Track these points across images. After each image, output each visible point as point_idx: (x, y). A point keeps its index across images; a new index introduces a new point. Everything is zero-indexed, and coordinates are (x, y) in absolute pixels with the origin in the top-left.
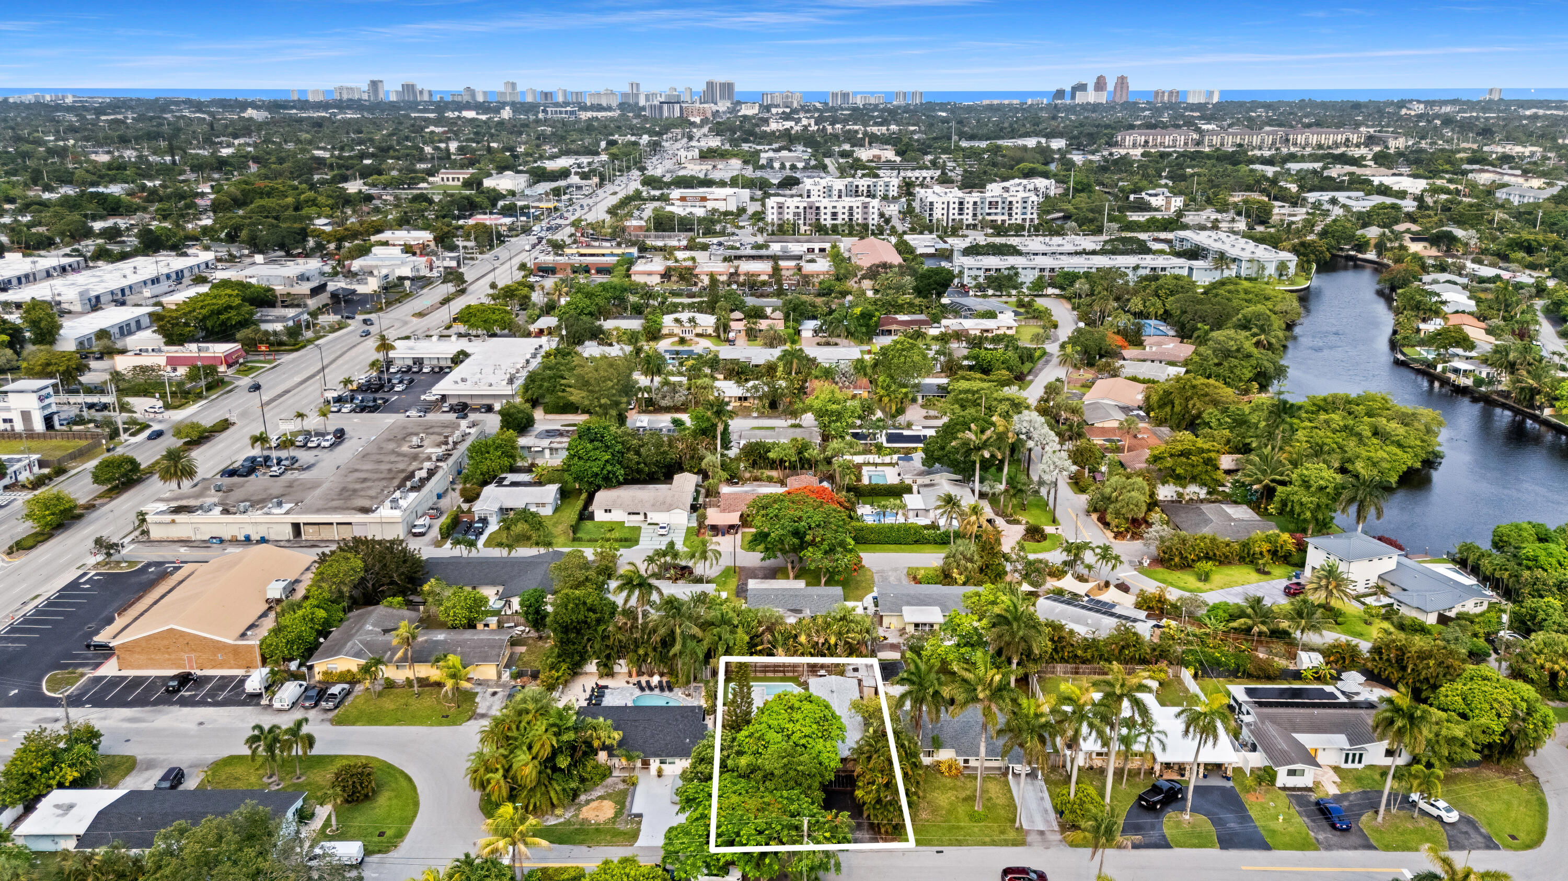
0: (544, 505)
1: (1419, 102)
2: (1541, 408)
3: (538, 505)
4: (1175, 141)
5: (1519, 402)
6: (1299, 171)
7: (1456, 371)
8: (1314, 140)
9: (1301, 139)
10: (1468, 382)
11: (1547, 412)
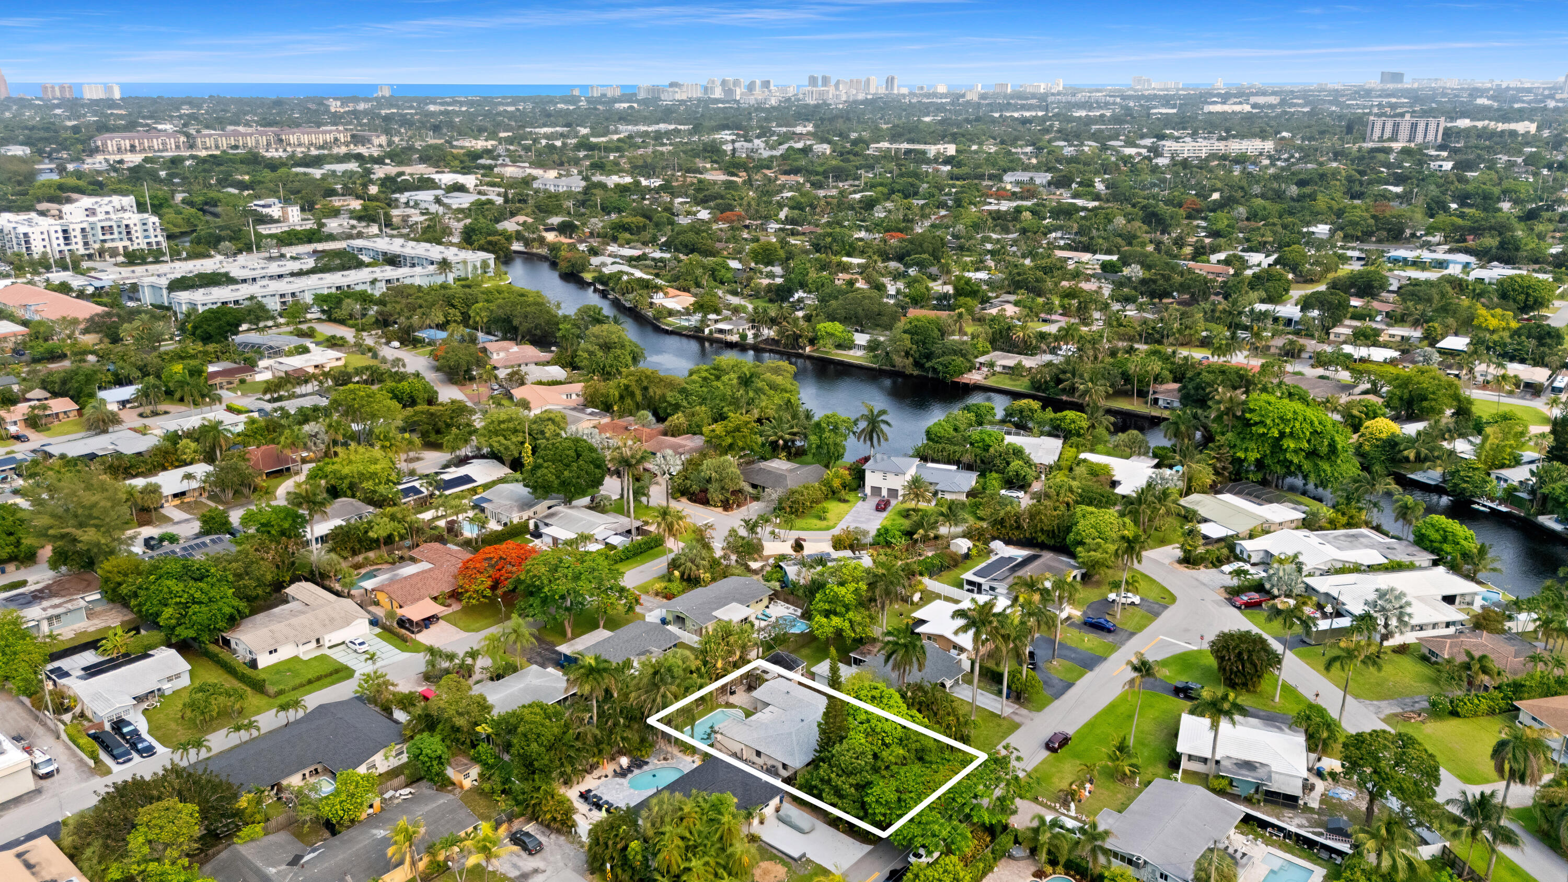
0: (178, 676)
1: (335, 99)
2: (803, 348)
3: (170, 679)
4: (164, 144)
5: (786, 346)
6: (345, 172)
7: (721, 331)
8: (305, 139)
9: (293, 139)
10: (735, 338)
11: (808, 349)
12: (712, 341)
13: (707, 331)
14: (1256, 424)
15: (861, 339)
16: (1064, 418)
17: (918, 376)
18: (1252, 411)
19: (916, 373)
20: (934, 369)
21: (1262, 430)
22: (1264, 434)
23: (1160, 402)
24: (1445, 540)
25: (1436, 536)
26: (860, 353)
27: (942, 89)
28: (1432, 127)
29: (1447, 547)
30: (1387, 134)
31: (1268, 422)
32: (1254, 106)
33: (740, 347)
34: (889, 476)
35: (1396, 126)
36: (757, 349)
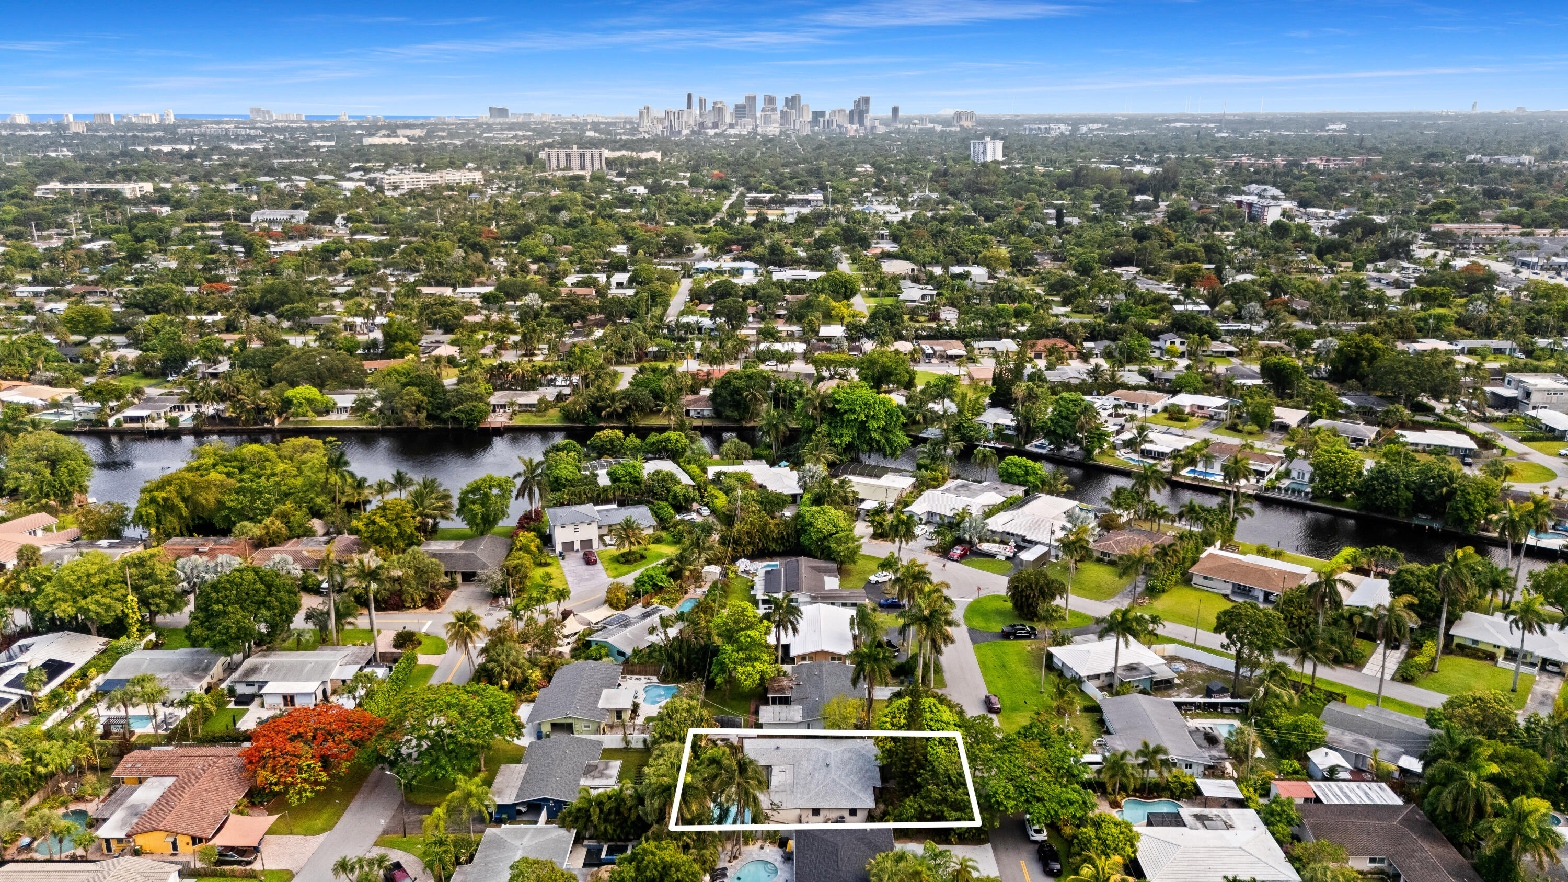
2: (271, 421)
7: (134, 419)
10: (161, 424)
11: (276, 422)
12: (121, 434)
13: (111, 422)
14: (846, 412)
15: (346, 399)
16: (669, 439)
17: (434, 429)
18: (838, 402)
19: (431, 426)
20: (454, 419)
21: (853, 417)
22: (855, 420)
23: (692, 413)
24: (1027, 473)
25: (1021, 472)
26: (344, 416)
27: (22, 120)
28: (596, 157)
29: (1030, 478)
30: (562, 165)
31: (858, 408)
32: (410, 138)
33: (173, 433)
34: (582, 528)
35: (568, 156)
36: (198, 433)
